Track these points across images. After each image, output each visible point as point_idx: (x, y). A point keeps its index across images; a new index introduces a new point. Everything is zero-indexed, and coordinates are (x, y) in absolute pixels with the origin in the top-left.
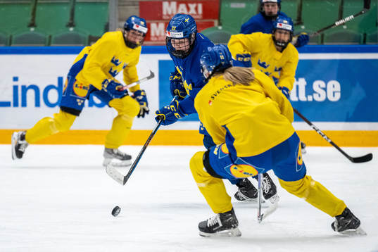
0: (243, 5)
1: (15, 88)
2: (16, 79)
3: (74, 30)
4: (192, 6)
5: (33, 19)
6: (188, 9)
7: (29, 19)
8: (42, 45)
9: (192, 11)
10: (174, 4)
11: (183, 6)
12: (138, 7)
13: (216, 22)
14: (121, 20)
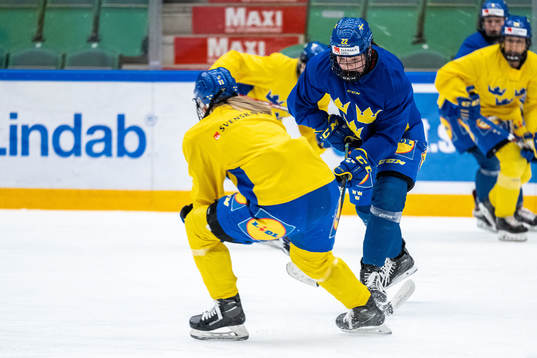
0: (341, 14)
1: (13, 129)
2: (14, 116)
3: (99, 47)
4: (268, 15)
5: (40, 30)
6: (262, 19)
7: (34, 30)
8: (53, 68)
9: (268, 21)
10: (242, 11)
11: (254, 15)
12: (190, 15)
13: (301, 38)
14: (166, 33)
